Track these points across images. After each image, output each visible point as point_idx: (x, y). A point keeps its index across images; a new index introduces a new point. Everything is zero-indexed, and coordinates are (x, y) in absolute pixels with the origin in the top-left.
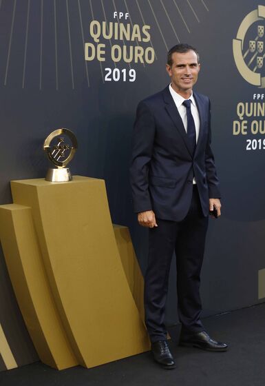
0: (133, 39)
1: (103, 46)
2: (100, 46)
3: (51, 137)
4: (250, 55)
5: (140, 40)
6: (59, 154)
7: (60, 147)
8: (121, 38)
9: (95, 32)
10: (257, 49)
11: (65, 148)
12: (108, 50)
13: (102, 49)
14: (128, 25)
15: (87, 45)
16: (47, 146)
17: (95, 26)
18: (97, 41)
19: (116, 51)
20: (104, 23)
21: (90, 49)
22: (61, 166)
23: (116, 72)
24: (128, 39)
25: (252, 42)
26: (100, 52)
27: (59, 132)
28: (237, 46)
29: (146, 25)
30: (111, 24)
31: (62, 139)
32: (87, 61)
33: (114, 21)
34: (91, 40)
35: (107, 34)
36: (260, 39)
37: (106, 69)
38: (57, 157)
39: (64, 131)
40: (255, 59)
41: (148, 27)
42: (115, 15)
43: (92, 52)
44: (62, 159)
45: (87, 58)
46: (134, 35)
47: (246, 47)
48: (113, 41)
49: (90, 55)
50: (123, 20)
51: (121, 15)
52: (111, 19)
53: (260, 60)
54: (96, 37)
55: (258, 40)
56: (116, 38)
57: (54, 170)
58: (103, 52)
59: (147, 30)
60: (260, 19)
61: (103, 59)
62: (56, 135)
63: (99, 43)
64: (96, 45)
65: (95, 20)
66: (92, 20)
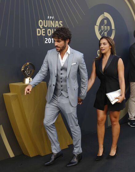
0: (56, 27)
1: (44, 30)
4: (102, 31)
5: (58, 27)
6: (28, 73)
7: (28, 70)
8: (51, 26)
9: (41, 24)
10: (104, 29)
12: (46, 31)
13: (43, 31)
14: (54, 21)
15: (38, 29)
16: (23, 70)
17: (41, 22)
18: (42, 28)
19: (49, 31)
20: (44, 21)
21: (39, 31)
23: (49, 40)
24: (54, 26)
25: (102, 26)
26: (43, 32)
28: (96, 28)
29: (61, 21)
30: (47, 21)
31: (29, 66)
32: (38, 36)
33: (48, 20)
34: (39, 28)
35: (46, 25)
36: (105, 25)
37: (45, 39)
38: (27, 74)
40: (104, 33)
41: (62, 22)
42: (48, 18)
43: (40, 32)
46: (56, 25)
47: (100, 28)
48: (48, 28)
49: (39, 33)
50: (51, 19)
51: (51, 17)
52: (47, 19)
53: (106, 33)
54: (41, 26)
55: (105, 26)
56: (49, 26)
57: (26, 79)
58: (44, 32)
59: (61, 23)
60: (105, 17)
61: (44, 35)
63: (42, 29)
64: (41, 29)
65: (41, 20)
66: (39, 20)
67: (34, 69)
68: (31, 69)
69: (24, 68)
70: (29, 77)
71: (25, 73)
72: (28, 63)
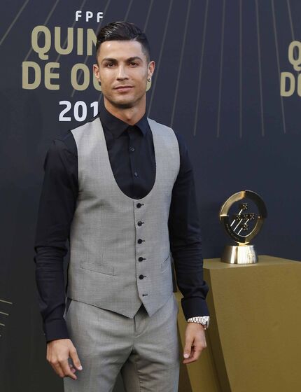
3: (229, 202)
6: (241, 226)
7: (242, 216)
9: (296, 57)
11: (249, 217)
15: (284, 75)
16: (225, 215)
17: (296, 49)
21: (288, 80)
22: (244, 242)
27: (241, 195)
31: (245, 205)
32: (283, 97)
38: (237, 230)
39: (247, 194)
43: (291, 85)
44: (244, 233)
45: (283, 93)
49: (287, 89)
54: (296, 64)
57: (234, 247)
62: (237, 200)
64: (296, 74)
65: (296, 40)
66: (292, 41)
67: (263, 213)
68: (252, 215)
69: (227, 210)
70: (243, 240)
71: (232, 229)
72: (243, 193)
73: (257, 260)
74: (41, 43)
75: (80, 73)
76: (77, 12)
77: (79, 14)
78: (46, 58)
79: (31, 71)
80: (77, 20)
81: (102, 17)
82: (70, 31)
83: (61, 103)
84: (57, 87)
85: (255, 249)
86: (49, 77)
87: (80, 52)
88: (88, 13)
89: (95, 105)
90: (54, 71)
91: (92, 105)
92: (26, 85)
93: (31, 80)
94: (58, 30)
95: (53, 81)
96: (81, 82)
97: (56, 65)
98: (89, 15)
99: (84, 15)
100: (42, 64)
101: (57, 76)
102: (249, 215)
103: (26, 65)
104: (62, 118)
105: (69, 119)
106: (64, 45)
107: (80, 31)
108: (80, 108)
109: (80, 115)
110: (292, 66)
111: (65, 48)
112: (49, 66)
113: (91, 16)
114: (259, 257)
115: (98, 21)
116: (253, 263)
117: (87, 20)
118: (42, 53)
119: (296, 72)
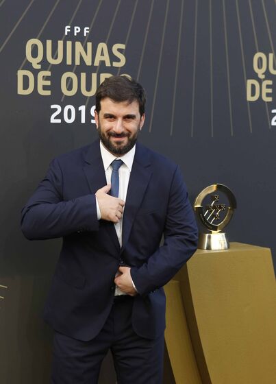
1: (270, 82)
2: (265, 83)
3: (203, 194)
6: (214, 216)
7: (214, 207)
9: (260, 66)
11: (220, 208)
13: (268, 87)
15: (250, 82)
16: (199, 206)
17: (260, 59)
18: (262, 76)
20: (271, 55)
21: (253, 87)
22: (217, 230)
26: (265, 90)
27: (213, 188)
31: (217, 197)
32: (250, 102)
34: (255, 76)
37: (273, 111)
38: (210, 220)
39: (218, 187)
43: (257, 91)
44: (217, 222)
45: (250, 98)
49: (253, 94)
54: (260, 73)
57: (207, 235)
58: (270, 91)
61: (270, 99)
62: (209, 192)
63: (264, 80)
64: (260, 81)
65: (260, 51)
66: (256, 53)
67: (234, 205)
68: (223, 206)
69: (201, 201)
70: (215, 229)
71: (205, 218)
72: (215, 186)
73: (229, 247)
74: (35, 54)
75: (69, 80)
76: (67, 27)
77: (68, 29)
78: (39, 67)
79: (26, 78)
80: (66, 34)
81: (88, 32)
82: (60, 43)
83: (53, 107)
84: (48, 93)
85: (226, 236)
86: (41, 84)
87: (69, 62)
88: (76, 28)
89: (82, 108)
90: (46, 78)
91: (80, 108)
92: (21, 91)
93: (26, 86)
94: (49, 43)
95: (45, 88)
96: (70, 88)
97: (48, 73)
98: (77, 29)
99: (72, 29)
100: (35, 72)
101: (48, 83)
102: (220, 206)
103: (21, 73)
104: (53, 120)
105: (59, 121)
106: (55, 56)
107: (69, 44)
108: (69, 111)
109: (69, 117)
110: (257, 74)
111: (56, 58)
112: (41, 75)
113: (79, 31)
114: (230, 243)
115: (85, 35)
116: (225, 249)
117: (75, 34)
118: (35, 63)
119: (261, 79)
